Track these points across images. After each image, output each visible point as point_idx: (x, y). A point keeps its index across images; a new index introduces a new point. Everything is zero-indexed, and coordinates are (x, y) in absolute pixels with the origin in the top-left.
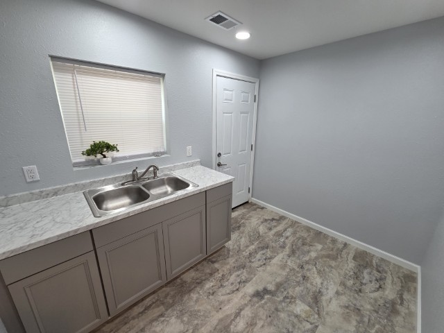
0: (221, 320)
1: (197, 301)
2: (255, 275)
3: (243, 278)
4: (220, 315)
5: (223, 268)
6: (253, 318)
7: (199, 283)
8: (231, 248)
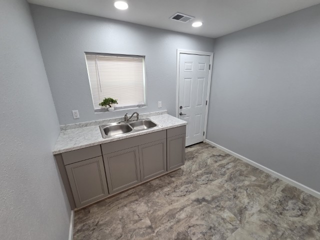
0: (170, 210)
1: (158, 197)
2: (198, 189)
3: (190, 189)
4: (171, 207)
5: (177, 181)
6: (191, 213)
7: (161, 187)
8: (185, 170)
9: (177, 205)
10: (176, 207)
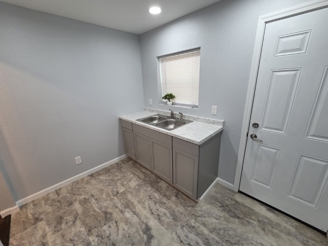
0: (133, 204)
4: (136, 203)
9: (139, 208)
10: (137, 208)
